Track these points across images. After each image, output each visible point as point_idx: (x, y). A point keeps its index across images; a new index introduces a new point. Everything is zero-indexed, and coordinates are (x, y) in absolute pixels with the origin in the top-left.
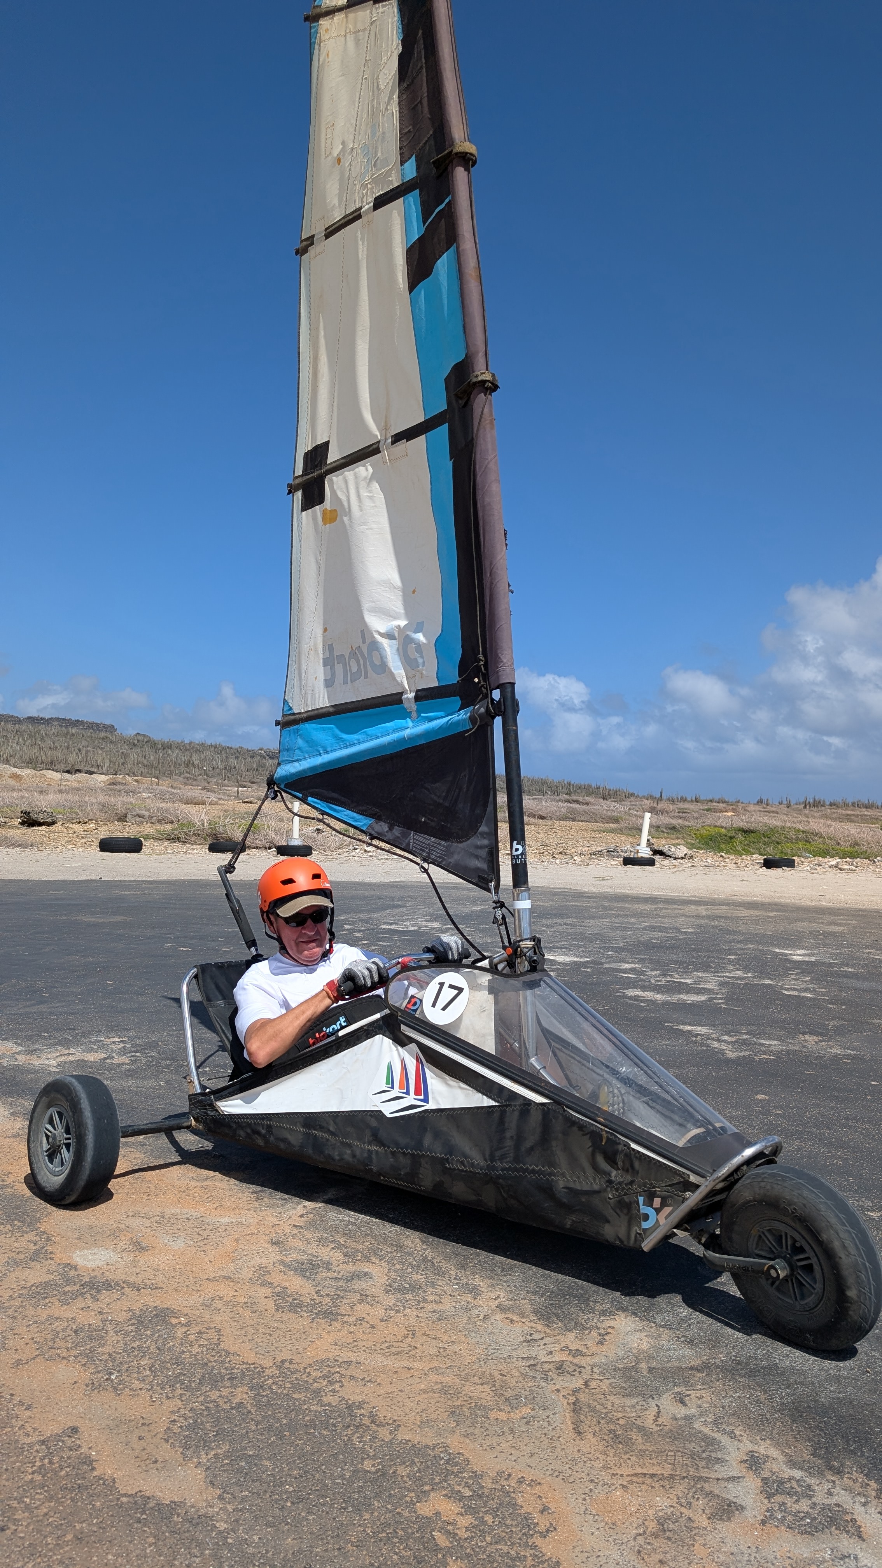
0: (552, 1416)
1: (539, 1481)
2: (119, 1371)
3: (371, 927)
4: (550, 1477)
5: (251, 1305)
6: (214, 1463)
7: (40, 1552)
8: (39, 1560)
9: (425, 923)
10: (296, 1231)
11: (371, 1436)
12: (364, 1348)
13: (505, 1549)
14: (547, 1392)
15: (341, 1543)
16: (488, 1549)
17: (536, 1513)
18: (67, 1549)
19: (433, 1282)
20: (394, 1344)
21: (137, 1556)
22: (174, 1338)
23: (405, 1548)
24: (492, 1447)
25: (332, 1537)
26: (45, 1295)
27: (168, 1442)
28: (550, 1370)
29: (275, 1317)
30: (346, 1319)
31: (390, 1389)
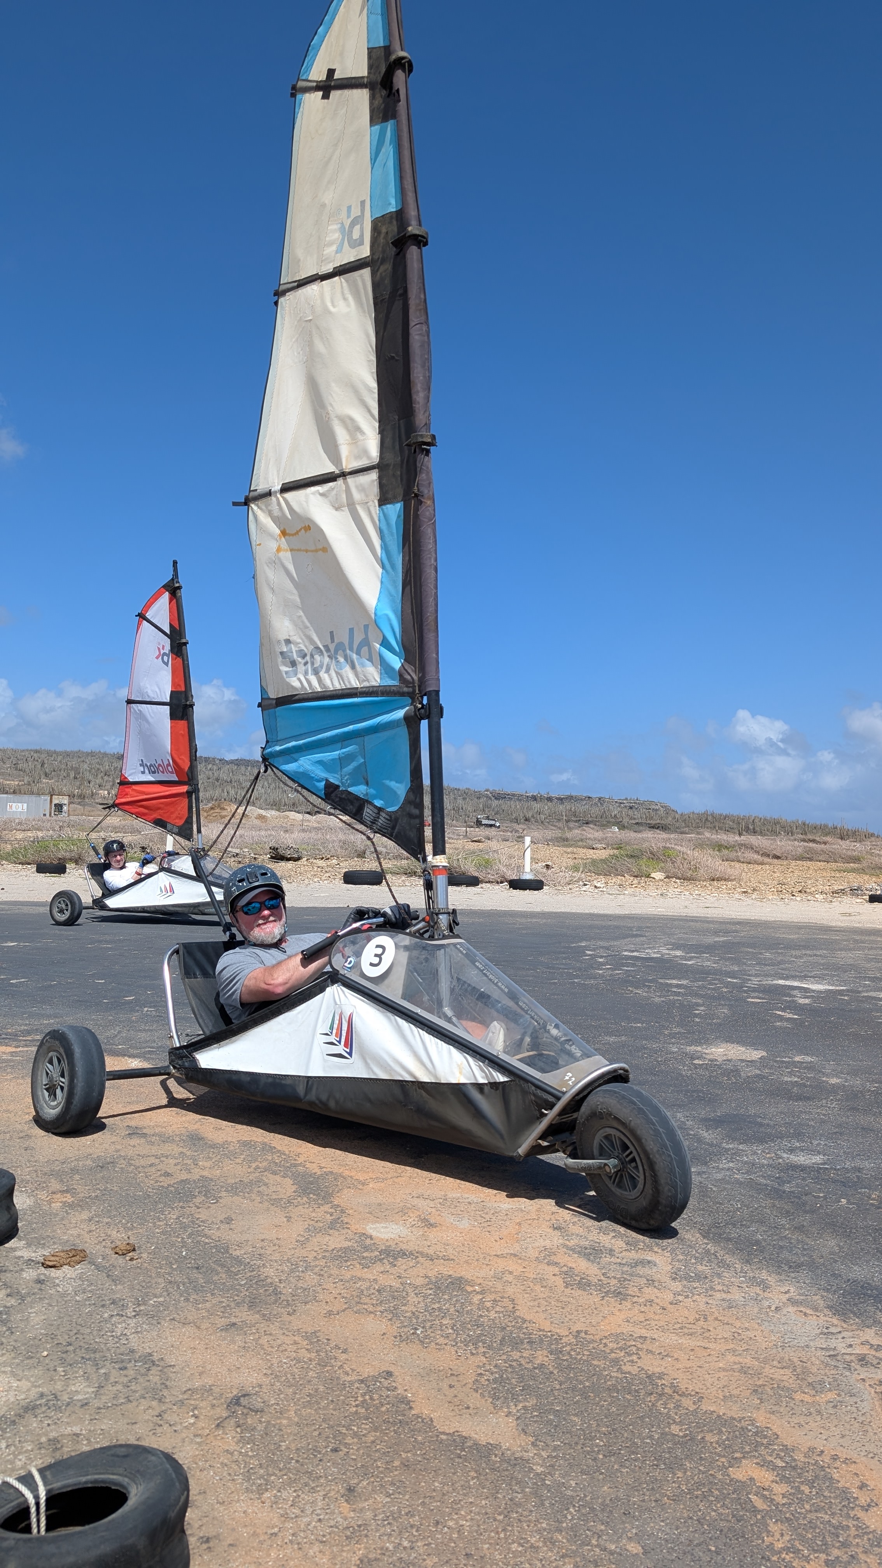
0: (859, 1402)
1: (854, 1460)
2: (423, 1327)
3: (613, 954)
4: (865, 1458)
5: (541, 1281)
6: (524, 1414)
7: (372, 1473)
8: (372, 1479)
9: (667, 952)
11: (675, 1404)
12: (657, 1327)
13: (827, 1518)
14: (852, 1381)
15: (657, 1495)
16: (808, 1516)
17: (855, 1488)
18: (396, 1473)
19: (719, 1274)
20: (687, 1325)
21: (462, 1486)
22: (471, 1303)
23: (721, 1506)
24: (800, 1425)
25: (648, 1490)
26: (346, 1259)
27: (477, 1392)
28: (852, 1361)
29: (566, 1293)
30: (635, 1299)
31: (689, 1365)
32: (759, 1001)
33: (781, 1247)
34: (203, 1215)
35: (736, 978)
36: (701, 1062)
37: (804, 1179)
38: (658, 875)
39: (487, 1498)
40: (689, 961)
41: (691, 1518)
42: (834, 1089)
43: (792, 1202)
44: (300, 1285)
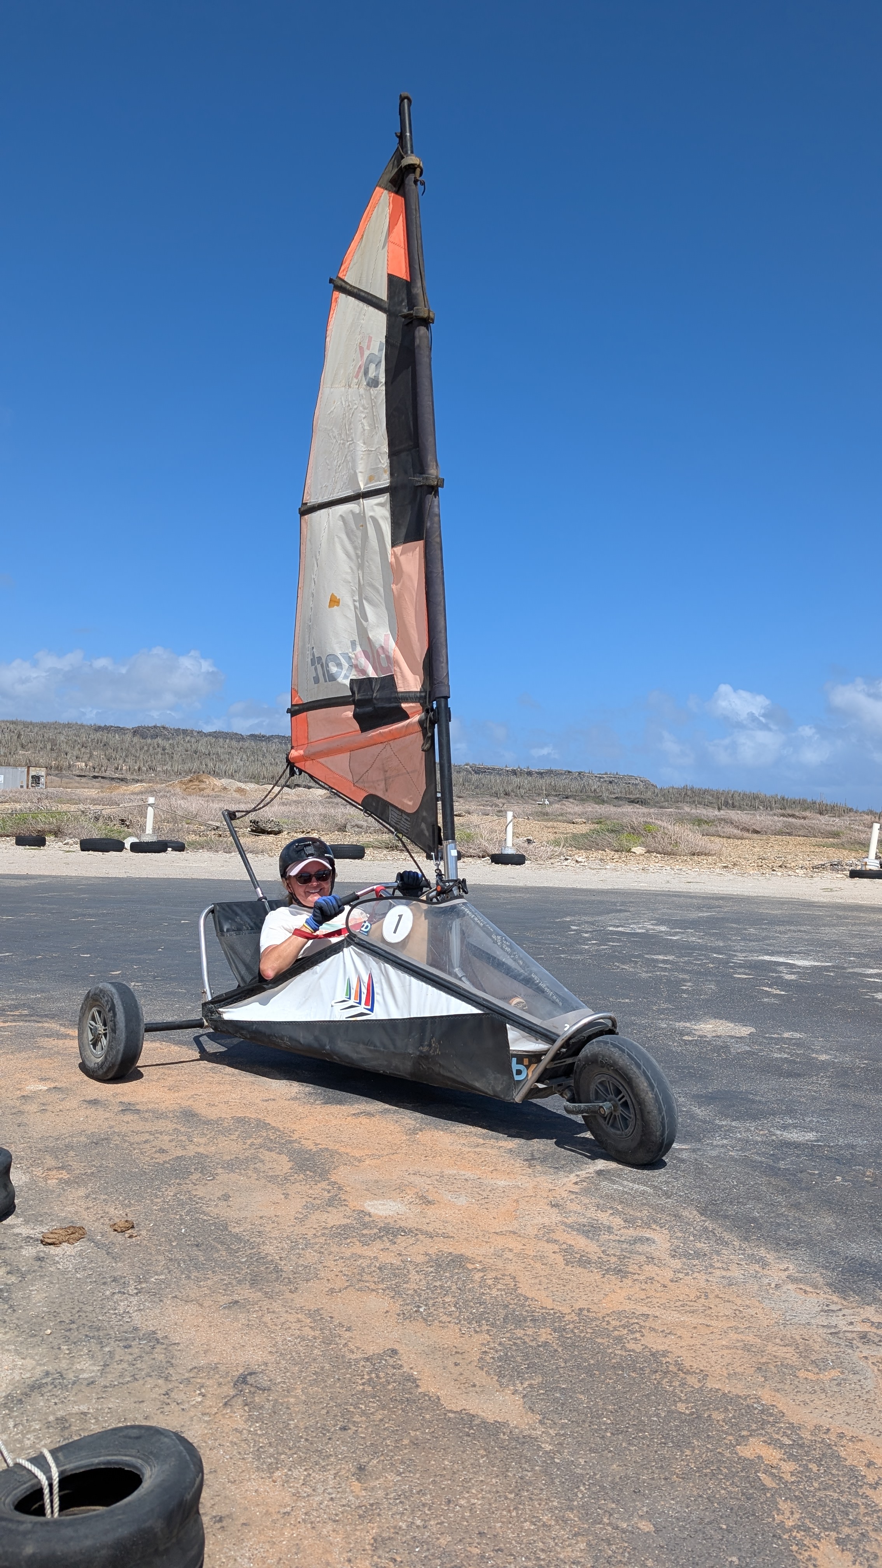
0: (863, 1380)
1: (860, 1438)
2: (426, 1305)
3: (598, 929)
4: (870, 1436)
5: (541, 1258)
6: (530, 1391)
7: (382, 1451)
8: (382, 1458)
9: (652, 927)
10: (573, 1196)
11: (680, 1382)
12: (659, 1305)
13: (836, 1496)
14: (855, 1359)
15: (667, 1473)
16: (817, 1494)
17: (862, 1466)
18: (406, 1451)
19: (718, 1251)
20: (688, 1303)
21: (472, 1464)
22: (472, 1281)
23: (731, 1485)
24: (806, 1403)
25: (657, 1468)
26: (346, 1236)
27: (483, 1369)
28: (853, 1339)
29: (566, 1271)
30: (636, 1277)
31: (692, 1343)
32: (746, 977)
33: (779, 1224)
34: (200, 1191)
35: (722, 954)
36: (690, 1039)
37: (798, 1156)
38: (639, 850)
39: (497, 1476)
40: (674, 936)
41: (701, 1496)
42: (824, 1066)
43: (787, 1180)
44: (301, 1262)
